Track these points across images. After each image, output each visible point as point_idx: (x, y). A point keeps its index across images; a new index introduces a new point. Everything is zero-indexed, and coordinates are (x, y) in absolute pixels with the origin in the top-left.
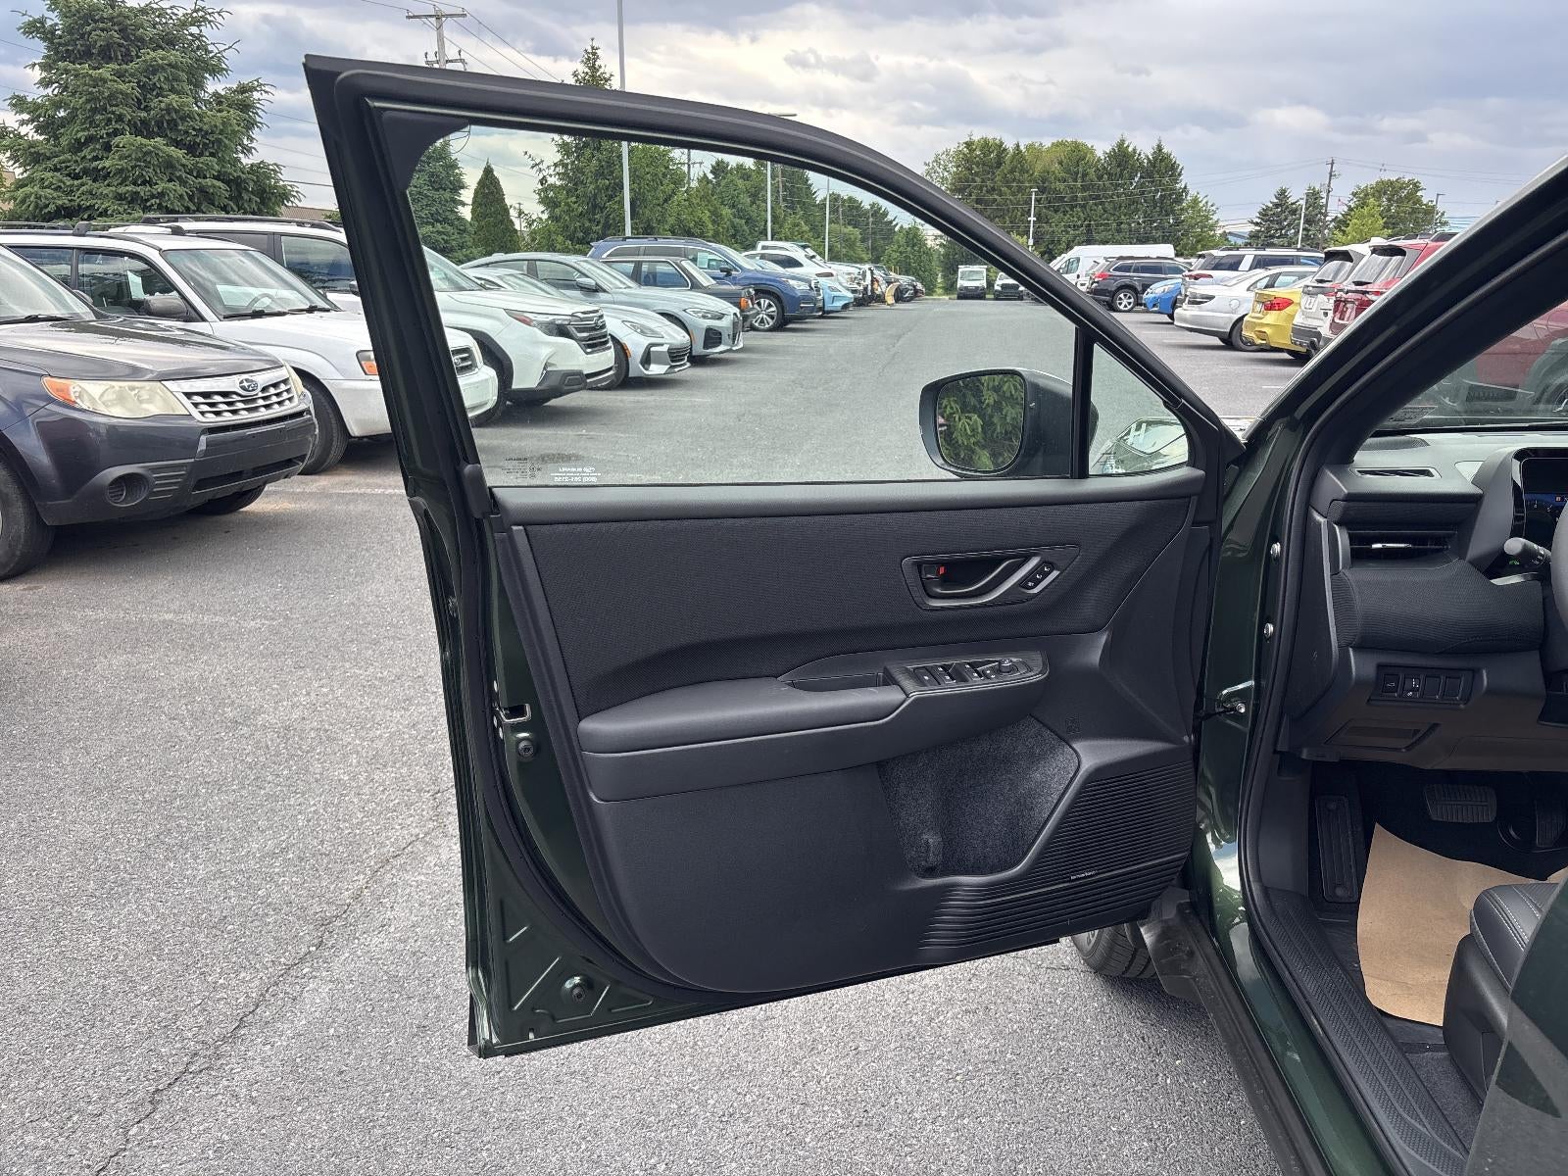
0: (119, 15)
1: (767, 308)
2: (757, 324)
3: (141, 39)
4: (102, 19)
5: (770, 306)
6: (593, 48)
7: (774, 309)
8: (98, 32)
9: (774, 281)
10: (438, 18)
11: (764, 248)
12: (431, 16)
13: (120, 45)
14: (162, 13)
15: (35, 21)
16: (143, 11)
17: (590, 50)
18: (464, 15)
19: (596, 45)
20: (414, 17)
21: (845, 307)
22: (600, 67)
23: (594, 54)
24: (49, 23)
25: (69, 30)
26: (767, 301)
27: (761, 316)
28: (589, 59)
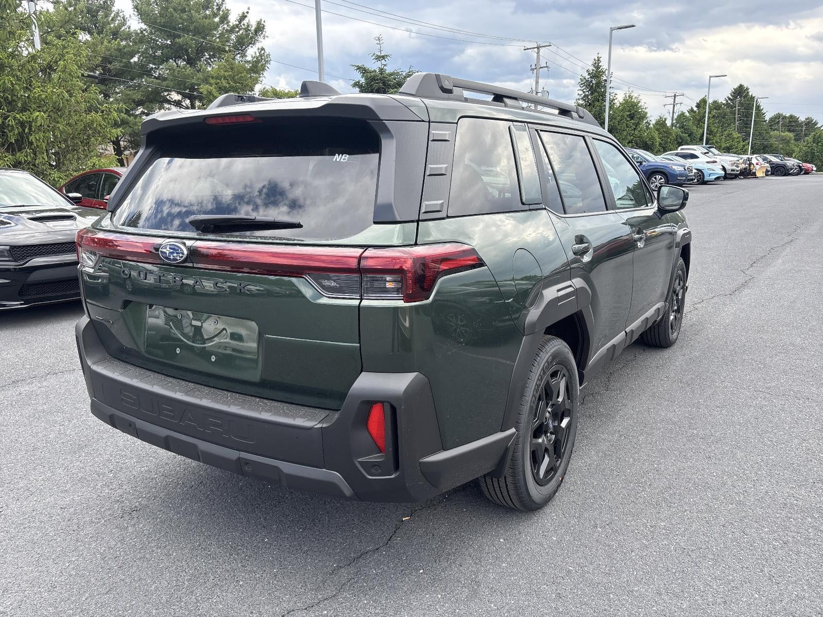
0: (383, 77)
1: (660, 180)
2: (653, 188)
3: (389, 85)
4: (377, 80)
5: (661, 179)
6: (598, 57)
7: (663, 180)
8: (376, 84)
9: (666, 167)
10: (538, 48)
11: (682, 149)
12: (534, 48)
13: (383, 88)
14: (397, 74)
15: (357, 82)
16: (391, 74)
17: (597, 59)
18: (550, 46)
19: (599, 56)
20: (528, 49)
21: (718, 178)
22: (601, 66)
23: (598, 60)
24: (361, 82)
25: (367, 84)
26: (660, 176)
27: (656, 184)
28: (595, 63)
